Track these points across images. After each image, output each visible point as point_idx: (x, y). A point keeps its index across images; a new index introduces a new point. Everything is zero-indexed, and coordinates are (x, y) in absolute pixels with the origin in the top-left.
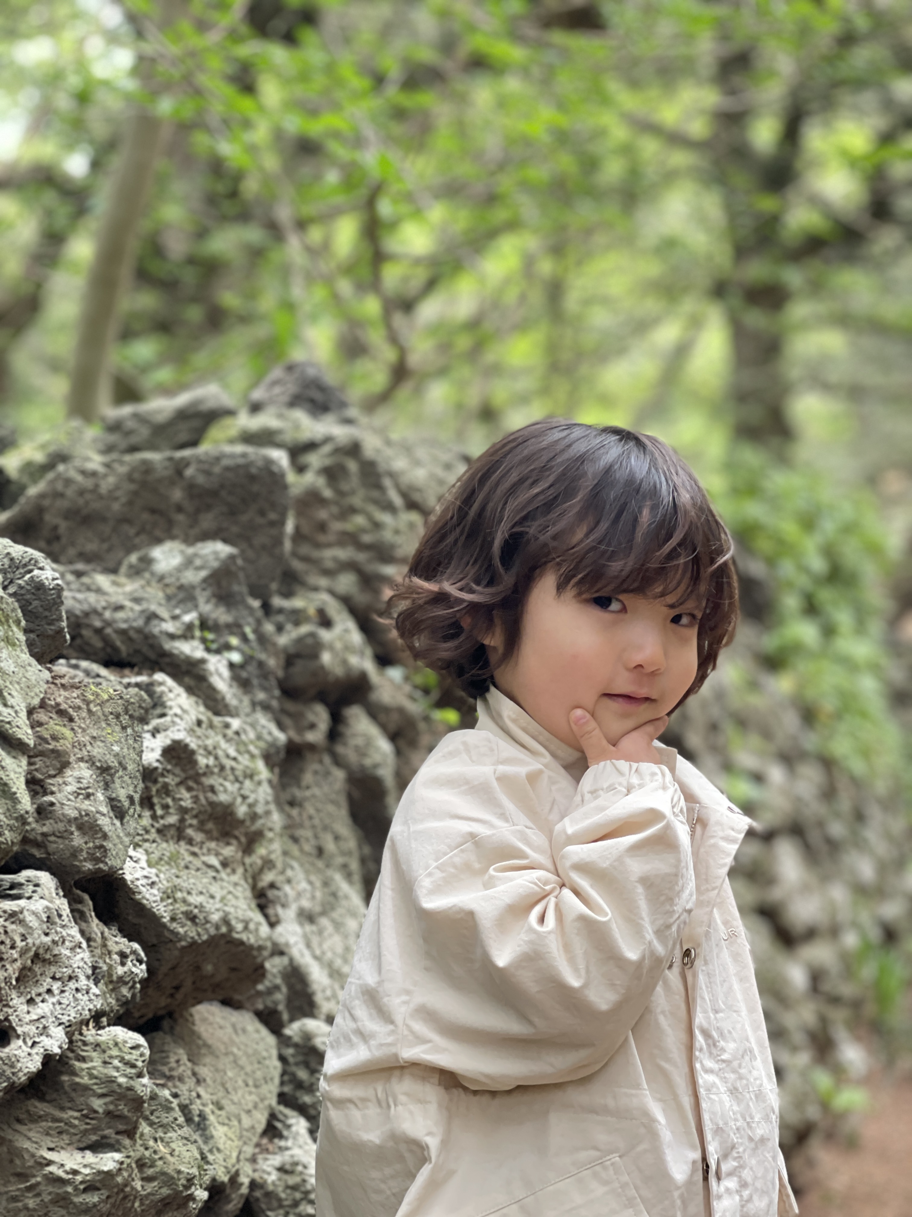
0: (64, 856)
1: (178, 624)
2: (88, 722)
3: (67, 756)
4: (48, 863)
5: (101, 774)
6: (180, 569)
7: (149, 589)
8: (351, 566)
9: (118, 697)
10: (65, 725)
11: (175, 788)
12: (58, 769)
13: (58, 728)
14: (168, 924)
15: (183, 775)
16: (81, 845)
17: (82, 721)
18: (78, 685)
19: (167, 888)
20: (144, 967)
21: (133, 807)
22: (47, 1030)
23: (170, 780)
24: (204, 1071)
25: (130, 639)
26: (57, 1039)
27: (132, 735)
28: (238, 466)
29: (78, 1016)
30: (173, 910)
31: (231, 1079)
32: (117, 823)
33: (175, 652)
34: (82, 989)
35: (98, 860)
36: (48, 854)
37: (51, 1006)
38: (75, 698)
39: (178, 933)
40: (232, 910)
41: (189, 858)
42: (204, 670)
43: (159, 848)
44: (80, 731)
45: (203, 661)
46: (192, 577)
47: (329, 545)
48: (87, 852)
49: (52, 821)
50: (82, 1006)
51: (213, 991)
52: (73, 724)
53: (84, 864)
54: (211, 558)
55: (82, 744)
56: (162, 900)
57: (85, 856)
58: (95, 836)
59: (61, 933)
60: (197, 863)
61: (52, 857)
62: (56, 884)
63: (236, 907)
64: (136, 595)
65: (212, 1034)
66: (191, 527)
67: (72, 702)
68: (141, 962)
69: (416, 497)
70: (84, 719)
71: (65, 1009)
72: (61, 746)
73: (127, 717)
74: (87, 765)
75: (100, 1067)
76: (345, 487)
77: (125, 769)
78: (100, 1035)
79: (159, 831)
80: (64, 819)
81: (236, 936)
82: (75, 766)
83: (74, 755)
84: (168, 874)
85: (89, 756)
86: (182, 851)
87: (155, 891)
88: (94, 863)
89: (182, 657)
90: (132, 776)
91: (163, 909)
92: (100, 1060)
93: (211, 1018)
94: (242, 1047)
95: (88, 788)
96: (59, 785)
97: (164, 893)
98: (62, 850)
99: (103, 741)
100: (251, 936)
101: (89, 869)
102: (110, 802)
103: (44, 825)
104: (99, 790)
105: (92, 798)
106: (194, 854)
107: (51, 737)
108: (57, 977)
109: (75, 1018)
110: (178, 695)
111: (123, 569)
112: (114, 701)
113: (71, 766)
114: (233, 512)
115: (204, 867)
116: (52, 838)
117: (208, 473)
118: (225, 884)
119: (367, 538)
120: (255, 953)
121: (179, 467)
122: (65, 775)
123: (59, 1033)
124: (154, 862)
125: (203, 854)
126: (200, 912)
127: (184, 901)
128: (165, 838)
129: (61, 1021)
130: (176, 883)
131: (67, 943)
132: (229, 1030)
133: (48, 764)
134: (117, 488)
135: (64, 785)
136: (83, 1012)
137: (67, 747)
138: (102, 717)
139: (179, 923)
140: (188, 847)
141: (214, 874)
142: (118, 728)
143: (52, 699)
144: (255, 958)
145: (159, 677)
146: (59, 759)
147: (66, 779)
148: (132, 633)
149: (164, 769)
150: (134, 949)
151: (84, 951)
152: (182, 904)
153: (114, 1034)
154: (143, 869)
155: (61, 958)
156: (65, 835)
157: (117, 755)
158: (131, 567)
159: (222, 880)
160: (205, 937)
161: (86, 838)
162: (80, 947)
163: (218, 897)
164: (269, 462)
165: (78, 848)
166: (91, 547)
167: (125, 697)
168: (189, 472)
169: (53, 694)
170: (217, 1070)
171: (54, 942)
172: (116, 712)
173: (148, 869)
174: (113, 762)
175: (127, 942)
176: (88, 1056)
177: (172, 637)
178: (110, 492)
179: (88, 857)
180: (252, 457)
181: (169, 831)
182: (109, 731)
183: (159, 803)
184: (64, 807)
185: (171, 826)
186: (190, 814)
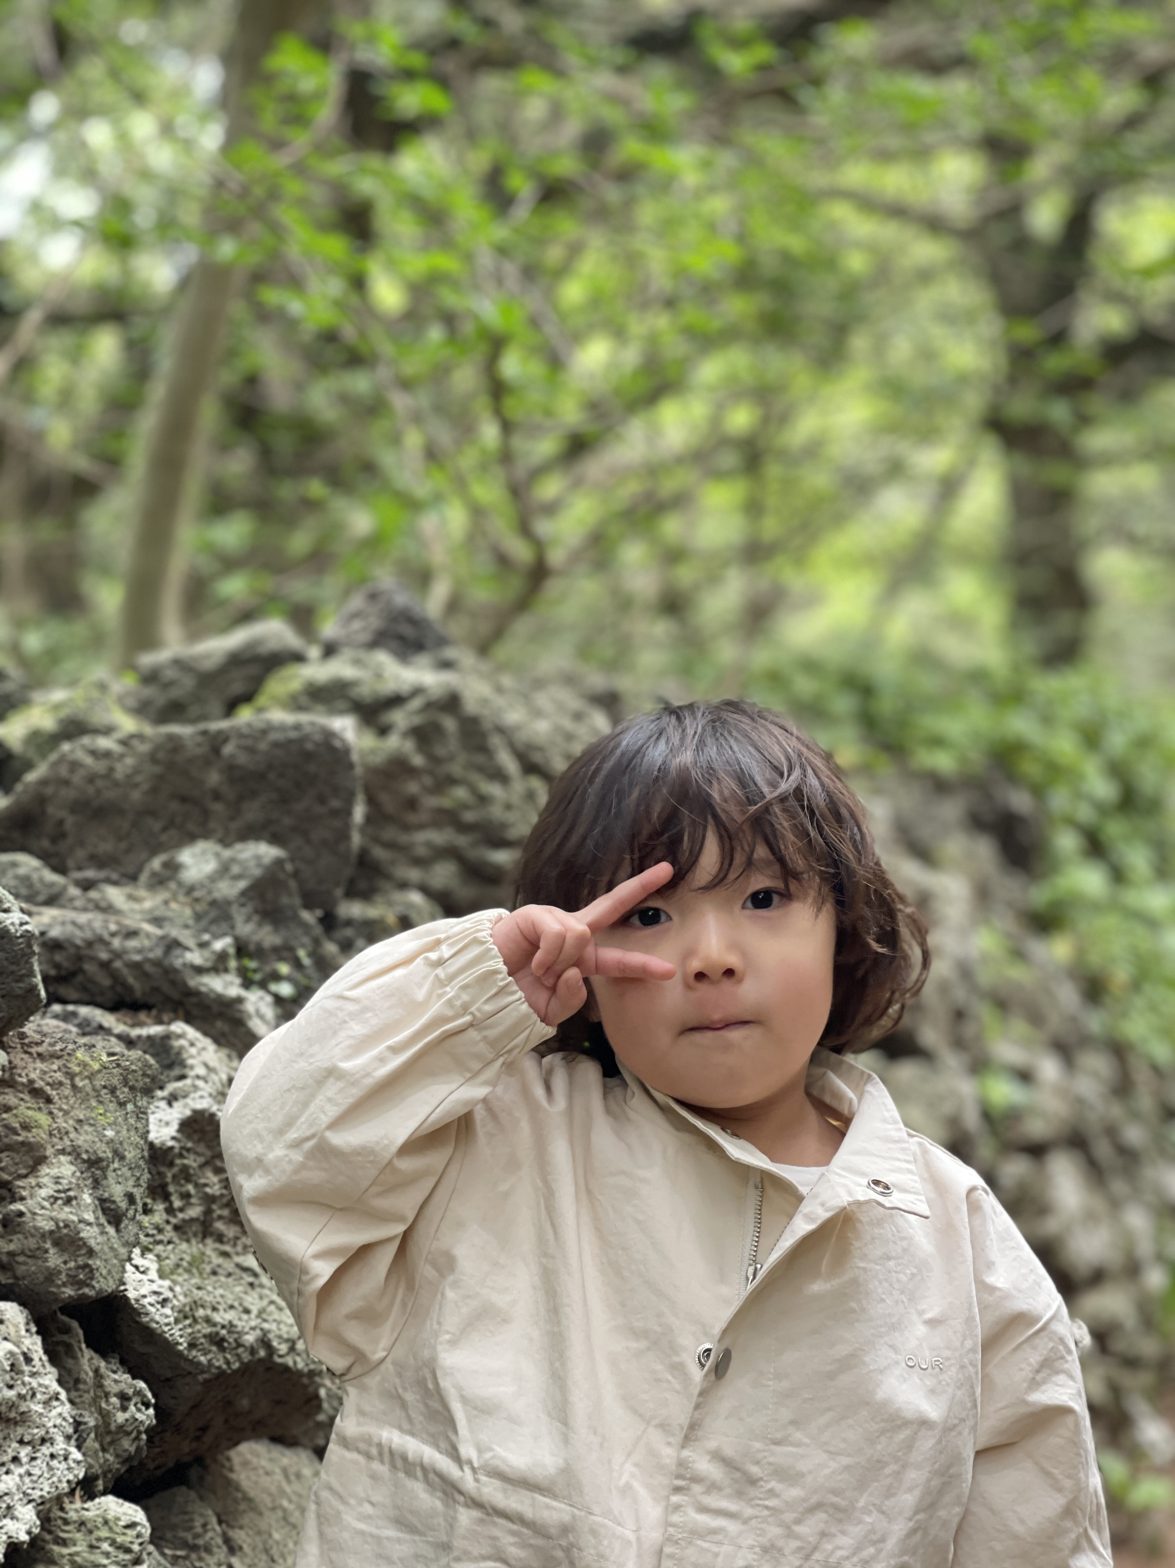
0: (37, 1281)
1: (206, 953)
2: (72, 1102)
3: (42, 1150)
4: (17, 1290)
5: (89, 1168)
6: (214, 878)
7: (174, 905)
8: (450, 853)
9: (114, 1065)
10: (40, 1109)
11: (198, 1171)
12: (30, 1167)
13: (30, 1113)
14: (186, 1352)
15: (209, 1153)
16: (58, 1266)
17: (64, 1101)
18: (59, 1053)
19: (185, 1305)
20: (151, 1411)
21: (133, 1207)
22: (12, 1511)
23: (191, 1161)
24: (239, 1536)
25: (146, 975)
26: (25, 1521)
27: (133, 1112)
28: (290, 741)
29: (53, 1490)
30: (193, 1333)
31: (277, 1543)
32: (111, 1230)
33: (203, 989)
34: (59, 1455)
35: (82, 1284)
36: (16, 1278)
37: (17, 1479)
38: (55, 1072)
39: (199, 1363)
40: (273, 1327)
41: (217, 1260)
42: (241, 1011)
43: (177, 1251)
44: (61, 1114)
45: (240, 1000)
46: (228, 889)
47: (421, 827)
48: (67, 1275)
49: (20, 1236)
50: (59, 1478)
51: (254, 1430)
52: (52, 1106)
53: (64, 1289)
54: (252, 863)
55: (63, 1131)
56: (177, 1321)
57: (65, 1280)
58: (78, 1253)
59: (30, 1384)
60: (229, 1266)
61: (21, 1283)
62: (27, 1318)
63: (279, 1323)
64: (158, 913)
65: (256, 1483)
66: (232, 818)
67: (51, 1077)
68: (147, 1405)
69: (537, 758)
70: (66, 1098)
71: (36, 1482)
72: (34, 1137)
73: (126, 1090)
74: (69, 1158)
75: (85, 1552)
76: (440, 751)
77: (122, 1158)
78: (87, 1510)
79: (176, 1228)
80: (36, 1233)
81: (279, 1360)
82: (54, 1161)
83: (53, 1146)
84: (186, 1286)
85: (73, 1146)
86: (209, 1252)
87: (167, 1311)
88: (76, 1287)
89: (212, 996)
90: (133, 1166)
91: (178, 1333)
92: (85, 1544)
93: (255, 1460)
94: (294, 1498)
95: (69, 1190)
96: (32, 1187)
97: (180, 1311)
98: (33, 1273)
99: (92, 1125)
100: (298, 1359)
101: (70, 1296)
102: (101, 1204)
103: (11, 1241)
104: (85, 1190)
105: (74, 1202)
106: (225, 1255)
107: (21, 1126)
108: (26, 1440)
109: (49, 1493)
110: (204, 1049)
111: (144, 877)
112: (108, 1071)
113: (48, 1161)
114: (284, 800)
115: (238, 1271)
116: (21, 1259)
117: (251, 750)
118: (266, 1292)
119: (469, 817)
120: (305, 1381)
121: (216, 742)
122: (39, 1174)
123: (27, 1513)
124: (168, 1270)
125: (237, 1254)
126: (229, 1332)
127: (208, 1320)
128: (185, 1237)
129: (31, 1498)
130: (196, 1298)
131: (39, 1396)
132: (279, 1476)
133: (17, 1160)
134: (137, 771)
135: (37, 1189)
136: (59, 1485)
137: (42, 1138)
138: (93, 1093)
139: (199, 1350)
140: (218, 1245)
141: (251, 1279)
142: (112, 1106)
143: (23, 1074)
144: (306, 1387)
145: (179, 1027)
146: (31, 1154)
147: (41, 1180)
148: (148, 968)
149: (182, 1148)
150: (138, 1389)
151: (63, 1403)
152: (205, 1325)
153: (105, 1508)
154: (152, 1281)
155: (31, 1416)
156: (37, 1254)
157: (110, 1142)
158: (154, 874)
159: (262, 1286)
160: (236, 1366)
161: (66, 1257)
162: (57, 1399)
163: (255, 1311)
164: (329, 735)
165: (55, 1269)
166: (106, 847)
167: (123, 1064)
168: (228, 749)
169: (25, 1068)
170: (259, 1533)
171: (21, 1397)
172: (111, 1085)
173: (161, 1282)
174: (105, 1152)
175: (130, 1380)
176: (70, 1539)
177: (199, 970)
178: (128, 776)
179: (68, 1281)
180: (308, 729)
181: (190, 1227)
182: (101, 1111)
183: (176, 1191)
184: (36, 1217)
185: (192, 1220)
186: (219, 1203)
